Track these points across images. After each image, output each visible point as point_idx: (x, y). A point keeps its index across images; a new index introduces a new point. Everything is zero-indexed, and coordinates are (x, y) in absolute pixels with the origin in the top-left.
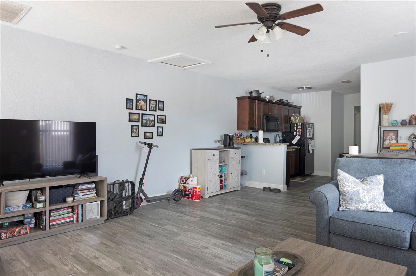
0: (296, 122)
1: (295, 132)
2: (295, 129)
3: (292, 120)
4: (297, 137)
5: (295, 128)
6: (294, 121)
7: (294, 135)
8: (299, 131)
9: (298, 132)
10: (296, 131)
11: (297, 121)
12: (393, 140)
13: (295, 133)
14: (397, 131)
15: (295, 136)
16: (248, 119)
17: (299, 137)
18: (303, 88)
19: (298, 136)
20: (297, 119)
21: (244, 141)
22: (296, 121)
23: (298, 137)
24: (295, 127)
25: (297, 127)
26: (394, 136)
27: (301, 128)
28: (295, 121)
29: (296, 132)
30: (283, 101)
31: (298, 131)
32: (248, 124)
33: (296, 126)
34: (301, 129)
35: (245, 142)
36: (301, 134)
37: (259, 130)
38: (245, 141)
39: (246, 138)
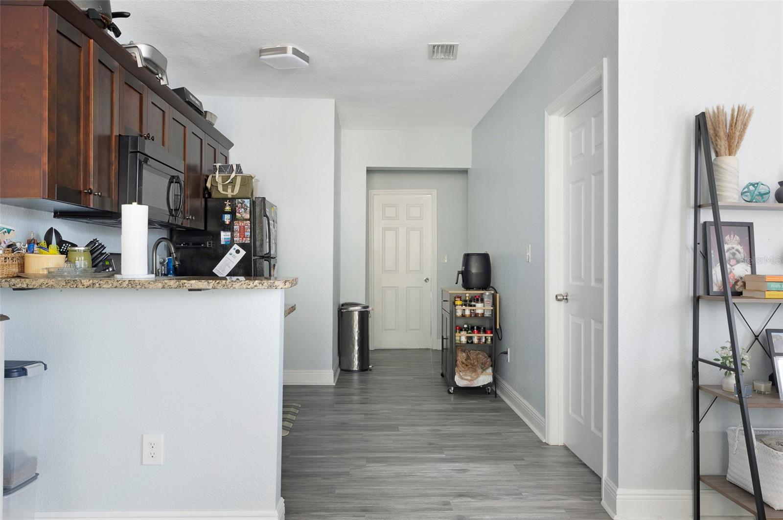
0: (229, 194)
1: (224, 230)
2: (227, 223)
3: (215, 185)
4: (232, 251)
5: (227, 218)
6: (220, 188)
7: (223, 243)
8: (242, 230)
9: (237, 234)
10: (229, 228)
11: (233, 191)
12: (738, 262)
13: (225, 236)
14: (750, 227)
15: (226, 248)
16: (45, 133)
17: (243, 253)
18: (283, 50)
19: (236, 247)
20: (233, 183)
21: (15, 270)
22: (230, 190)
23: (238, 252)
24: (228, 213)
25: (233, 213)
26: (739, 247)
27: (248, 216)
28: (225, 189)
29: (229, 234)
30: (191, 96)
31: (236, 227)
32: (45, 159)
33: (228, 208)
34: (249, 220)
35: (21, 273)
36: (248, 241)
37: (125, 203)
38: (22, 266)
39: (30, 250)
